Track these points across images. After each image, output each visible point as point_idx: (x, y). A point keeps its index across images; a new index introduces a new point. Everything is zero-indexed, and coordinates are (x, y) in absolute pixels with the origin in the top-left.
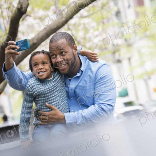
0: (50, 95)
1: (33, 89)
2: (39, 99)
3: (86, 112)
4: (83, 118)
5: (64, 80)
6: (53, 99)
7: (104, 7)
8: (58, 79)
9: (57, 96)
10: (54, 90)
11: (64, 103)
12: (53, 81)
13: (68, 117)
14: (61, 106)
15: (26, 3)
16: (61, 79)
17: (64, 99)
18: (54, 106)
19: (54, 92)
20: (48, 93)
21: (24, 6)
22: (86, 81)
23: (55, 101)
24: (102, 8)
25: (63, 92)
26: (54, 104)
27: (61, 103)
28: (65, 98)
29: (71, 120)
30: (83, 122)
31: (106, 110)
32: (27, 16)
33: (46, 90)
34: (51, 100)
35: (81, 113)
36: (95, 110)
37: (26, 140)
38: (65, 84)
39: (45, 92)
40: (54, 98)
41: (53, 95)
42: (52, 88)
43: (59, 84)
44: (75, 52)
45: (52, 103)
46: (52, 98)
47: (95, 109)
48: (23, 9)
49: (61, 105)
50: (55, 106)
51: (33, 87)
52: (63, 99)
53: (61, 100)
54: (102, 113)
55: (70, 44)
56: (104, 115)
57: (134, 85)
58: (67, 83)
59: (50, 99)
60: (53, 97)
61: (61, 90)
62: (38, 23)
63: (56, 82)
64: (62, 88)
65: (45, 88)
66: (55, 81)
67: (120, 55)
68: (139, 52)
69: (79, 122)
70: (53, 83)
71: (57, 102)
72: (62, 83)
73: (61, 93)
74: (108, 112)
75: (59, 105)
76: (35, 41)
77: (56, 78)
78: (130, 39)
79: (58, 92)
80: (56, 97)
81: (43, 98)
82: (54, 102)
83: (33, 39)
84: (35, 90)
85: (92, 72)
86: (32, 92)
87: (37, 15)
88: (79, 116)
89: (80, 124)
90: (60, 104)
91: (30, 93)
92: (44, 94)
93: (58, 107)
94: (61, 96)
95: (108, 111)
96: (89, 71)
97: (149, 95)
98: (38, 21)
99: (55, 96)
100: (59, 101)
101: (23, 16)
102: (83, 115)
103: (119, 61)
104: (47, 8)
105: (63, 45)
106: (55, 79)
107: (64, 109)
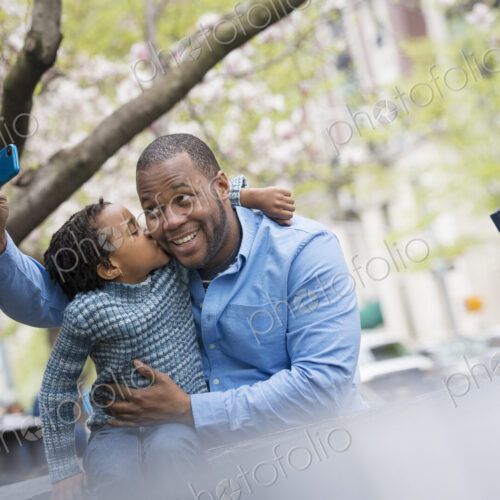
0: (149, 336)
1: (91, 320)
2: (110, 352)
3: (260, 392)
4: (248, 410)
5: (188, 285)
6: (157, 348)
7: (303, 43)
8: (168, 286)
9: (168, 337)
10: (158, 320)
11: (188, 359)
12: (154, 290)
13: (201, 406)
14: (179, 371)
15: (53, 33)
16: (178, 284)
17: (189, 347)
18: (157, 370)
19: (160, 325)
20: (143, 331)
21: (46, 43)
22: (257, 291)
23: (161, 353)
24: (298, 46)
25: (186, 326)
26: (160, 365)
27: (179, 361)
28: (192, 344)
29: (211, 418)
30: (251, 424)
31: (325, 387)
32: (57, 75)
33: (138, 323)
34: (151, 352)
35: (245, 396)
36: (288, 385)
37: (70, 473)
38: (192, 299)
39: (135, 328)
40: (158, 344)
41: (157, 337)
42: (155, 313)
43: (173, 300)
44: (223, 192)
45: (152, 360)
46: (153, 346)
47: (289, 382)
48: (45, 54)
49: (180, 366)
50: (161, 371)
51: (92, 314)
52: (186, 348)
53: (180, 350)
54: (313, 396)
55: (204, 168)
56: (318, 402)
57: (403, 291)
58: (196, 297)
59: (147, 350)
60: (155, 341)
61: (179, 320)
62: (92, 101)
63: (164, 294)
64: (181, 313)
65: (134, 318)
66: (159, 290)
67: (353, 197)
68: (415, 183)
69: (237, 424)
70: (153, 297)
71: (167, 357)
72: (181, 298)
73: (180, 328)
74: (331, 392)
75: (172, 368)
76: (85, 156)
77: (160, 281)
78: (385, 142)
79: (169, 327)
80: (163, 340)
81: (125, 349)
82: (159, 357)
83: (77, 150)
84: (101, 324)
85: (278, 260)
86: (89, 331)
87: (87, 73)
88: (238, 403)
89: (238, 430)
90: (177, 364)
91: (83, 333)
92: (131, 337)
93: (169, 373)
94: (177, 338)
95: (331, 388)
96: (270, 258)
97: (451, 321)
98: (91, 92)
99: (161, 338)
100: (172, 354)
101: (45, 77)
102: (251, 400)
103: (352, 216)
104: (118, 51)
105: (182, 173)
106: (157, 285)
107: (188, 380)
